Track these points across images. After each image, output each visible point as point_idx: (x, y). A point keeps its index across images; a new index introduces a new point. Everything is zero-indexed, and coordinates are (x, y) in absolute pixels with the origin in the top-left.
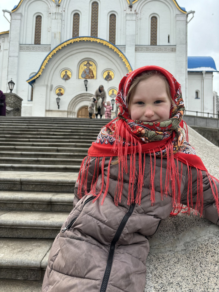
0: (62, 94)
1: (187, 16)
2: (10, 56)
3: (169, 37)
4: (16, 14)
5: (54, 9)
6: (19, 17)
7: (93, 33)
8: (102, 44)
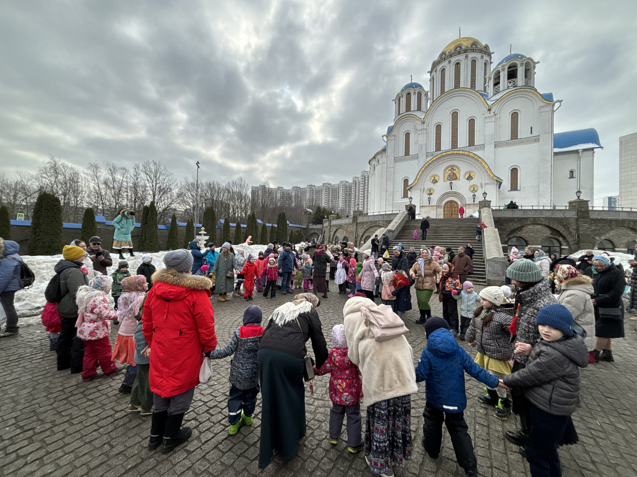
0: (432, 194)
1: (554, 105)
2: (387, 168)
3: (531, 128)
4: (391, 136)
5: (419, 127)
6: (393, 138)
7: (454, 138)
8: (464, 154)
